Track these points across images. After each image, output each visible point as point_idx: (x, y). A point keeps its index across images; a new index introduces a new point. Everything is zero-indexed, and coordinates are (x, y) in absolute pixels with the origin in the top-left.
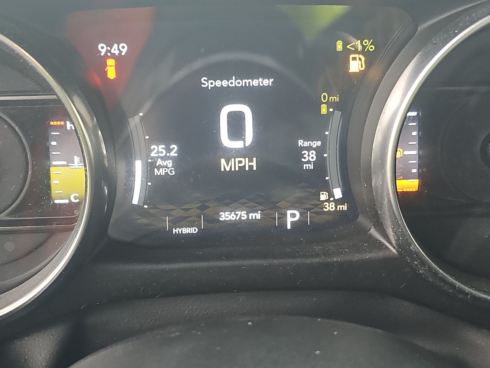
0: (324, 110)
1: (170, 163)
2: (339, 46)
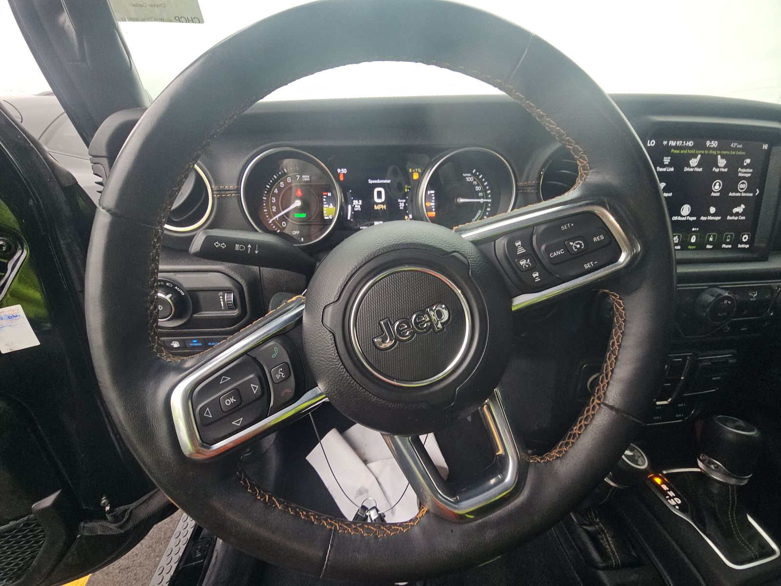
0: (406, 190)
1: (359, 206)
2: (410, 170)
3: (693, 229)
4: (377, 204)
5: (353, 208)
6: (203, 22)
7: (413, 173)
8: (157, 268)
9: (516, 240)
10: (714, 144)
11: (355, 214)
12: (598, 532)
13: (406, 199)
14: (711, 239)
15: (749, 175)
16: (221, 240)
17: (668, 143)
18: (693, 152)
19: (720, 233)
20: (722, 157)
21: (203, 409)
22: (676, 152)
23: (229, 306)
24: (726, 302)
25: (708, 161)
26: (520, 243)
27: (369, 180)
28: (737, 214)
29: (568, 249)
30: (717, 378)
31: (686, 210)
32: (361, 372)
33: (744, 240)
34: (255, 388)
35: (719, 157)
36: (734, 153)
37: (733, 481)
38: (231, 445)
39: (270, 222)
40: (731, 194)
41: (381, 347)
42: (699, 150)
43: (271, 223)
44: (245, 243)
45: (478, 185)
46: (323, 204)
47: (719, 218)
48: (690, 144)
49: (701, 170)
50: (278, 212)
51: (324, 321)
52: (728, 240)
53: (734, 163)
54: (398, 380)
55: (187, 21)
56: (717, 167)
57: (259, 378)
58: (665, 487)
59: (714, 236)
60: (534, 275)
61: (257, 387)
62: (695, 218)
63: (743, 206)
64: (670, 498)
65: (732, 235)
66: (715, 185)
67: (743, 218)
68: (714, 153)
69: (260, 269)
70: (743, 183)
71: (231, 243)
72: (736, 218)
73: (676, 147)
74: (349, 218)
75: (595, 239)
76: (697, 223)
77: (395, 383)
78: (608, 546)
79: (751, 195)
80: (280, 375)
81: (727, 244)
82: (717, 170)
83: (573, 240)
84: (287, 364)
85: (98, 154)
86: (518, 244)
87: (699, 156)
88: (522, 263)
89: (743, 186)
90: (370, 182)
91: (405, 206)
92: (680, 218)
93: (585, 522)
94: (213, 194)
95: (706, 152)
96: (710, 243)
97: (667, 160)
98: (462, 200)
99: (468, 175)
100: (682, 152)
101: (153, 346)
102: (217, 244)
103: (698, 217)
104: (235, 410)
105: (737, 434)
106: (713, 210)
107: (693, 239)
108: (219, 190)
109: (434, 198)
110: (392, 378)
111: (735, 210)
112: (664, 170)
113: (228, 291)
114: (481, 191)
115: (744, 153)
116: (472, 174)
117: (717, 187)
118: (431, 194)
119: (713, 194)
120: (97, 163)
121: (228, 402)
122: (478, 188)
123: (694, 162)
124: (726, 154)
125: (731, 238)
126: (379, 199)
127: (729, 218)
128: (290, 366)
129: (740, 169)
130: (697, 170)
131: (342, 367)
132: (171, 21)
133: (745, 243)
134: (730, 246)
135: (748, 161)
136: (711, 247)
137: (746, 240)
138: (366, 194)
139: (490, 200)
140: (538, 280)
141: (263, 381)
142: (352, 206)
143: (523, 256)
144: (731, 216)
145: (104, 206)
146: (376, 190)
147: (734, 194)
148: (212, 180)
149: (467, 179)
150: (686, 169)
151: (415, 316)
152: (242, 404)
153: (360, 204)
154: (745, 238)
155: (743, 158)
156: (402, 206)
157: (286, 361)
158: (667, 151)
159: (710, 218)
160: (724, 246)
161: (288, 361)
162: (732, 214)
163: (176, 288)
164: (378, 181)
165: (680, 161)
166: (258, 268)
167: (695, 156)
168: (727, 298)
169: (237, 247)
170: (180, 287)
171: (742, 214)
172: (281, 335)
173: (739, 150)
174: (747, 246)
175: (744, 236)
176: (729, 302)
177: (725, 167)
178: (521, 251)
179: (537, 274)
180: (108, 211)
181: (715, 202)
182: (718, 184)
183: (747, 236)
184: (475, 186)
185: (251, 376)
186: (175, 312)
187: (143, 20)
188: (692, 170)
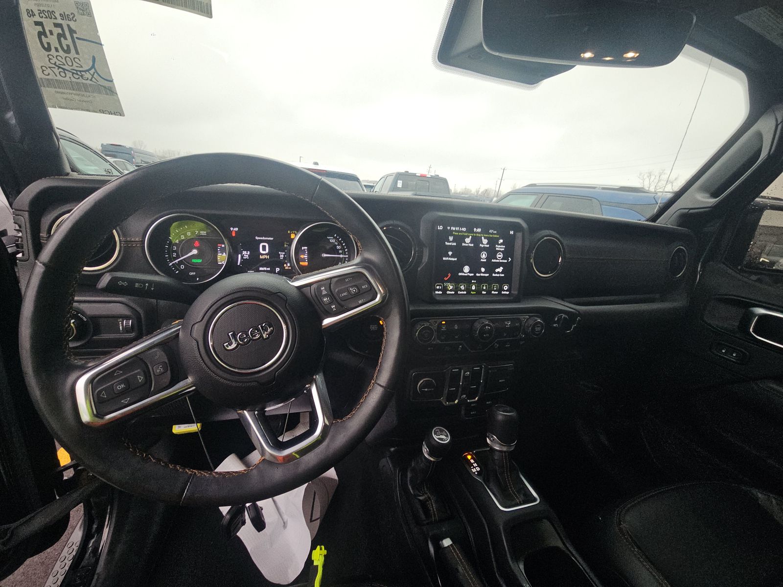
0: (285, 246)
1: (247, 256)
2: (289, 232)
3: (473, 281)
4: (262, 254)
5: (242, 257)
6: (124, 115)
7: (290, 234)
8: (73, 299)
9: (321, 286)
10: (479, 230)
11: (244, 261)
12: (426, 500)
13: (285, 252)
14: (484, 288)
15: (503, 249)
16: (123, 279)
17: (451, 228)
18: (466, 234)
19: (490, 284)
20: (485, 238)
21: (100, 392)
22: (456, 234)
23: (126, 330)
24: (487, 327)
25: (476, 240)
26: (324, 288)
27: (256, 237)
28: (498, 273)
29: (349, 292)
30: (503, 381)
31: (466, 269)
32: (214, 364)
33: (505, 289)
34: (140, 378)
35: (483, 238)
36: (492, 236)
37: (505, 449)
38: (119, 416)
39: (171, 264)
40: (493, 261)
41: (228, 348)
42: (470, 233)
43: (171, 266)
44: (144, 282)
45: (338, 245)
46: (217, 253)
47: (488, 275)
48: (464, 229)
49: (472, 245)
50: (178, 257)
51: (192, 334)
52: (495, 289)
53: (493, 242)
54: (239, 368)
55: (110, 113)
56: (482, 244)
57: (144, 372)
58: (472, 461)
59: (486, 286)
60: (332, 307)
61: (142, 378)
62: (473, 275)
63: (502, 268)
64: (474, 467)
65: (497, 286)
66: (482, 255)
67: (503, 275)
68: (480, 235)
69: (157, 302)
70: (500, 254)
71: (132, 282)
72: (498, 275)
73: (456, 231)
74: (239, 264)
75: (363, 287)
76: (475, 277)
77: (236, 370)
78: (431, 509)
79: (506, 261)
80: (159, 370)
81: (495, 291)
82: (483, 246)
83: (352, 287)
84: (166, 362)
85: (21, 208)
86: (323, 288)
87: (471, 237)
88: (325, 300)
89: (500, 256)
90: (257, 238)
91: (284, 257)
92: (463, 274)
93: (419, 494)
94: (120, 244)
95: (475, 235)
96: (484, 290)
97: (451, 238)
98: (325, 255)
99: (331, 238)
100: (460, 234)
101: (65, 351)
102: (120, 283)
103: (475, 274)
104: (123, 393)
105: (506, 415)
106: (483, 270)
107: (474, 288)
108: (126, 241)
109: (307, 252)
110: (235, 368)
111: (497, 270)
112: (450, 244)
113: (127, 318)
114: (340, 249)
115: (498, 236)
116: (334, 237)
117: (484, 256)
118: (304, 249)
119: (482, 260)
120: (18, 215)
121: (119, 387)
122: (338, 247)
123: (468, 240)
124: (487, 237)
125: (497, 288)
126: (264, 250)
127: (494, 275)
128: (168, 365)
129: (496, 246)
130: (470, 245)
131: (202, 361)
132: (96, 112)
133: (507, 291)
134: (497, 293)
135: (501, 241)
136: (485, 293)
137: (506, 289)
138: (253, 247)
139: (347, 256)
140: (334, 309)
141: (147, 374)
142: (241, 255)
143: (325, 296)
144: (495, 274)
145: (41, 261)
146: (261, 245)
147: (495, 261)
148: (120, 233)
149: (331, 241)
150: (463, 244)
151: (251, 329)
152: (130, 390)
153: (248, 254)
154: (506, 287)
155: (498, 239)
156: (282, 256)
157: (165, 361)
158: (451, 233)
159: (482, 275)
160: (493, 292)
161: (167, 361)
162: (495, 273)
163: (79, 315)
164: (264, 238)
165: (460, 239)
166: (155, 300)
167: (468, 237)
168: (488, 325)
169: (137, 285)
170: (83, 314)
171: (502, 273)
172: (161, 344)
173: (495, 234)
174: (508, 293)
175: (505, 287)
176: (489, 328)
177: (487, 244)
178: (324, 292)
179: (334, 306)
180: (44, 264)
181: (484, 265)
182: (484, 254)
183: (507, 287)
184: (337, 245)
185: (139, 370)
186: (76, 335)
187: (72, 109)
188: (467, 245)
